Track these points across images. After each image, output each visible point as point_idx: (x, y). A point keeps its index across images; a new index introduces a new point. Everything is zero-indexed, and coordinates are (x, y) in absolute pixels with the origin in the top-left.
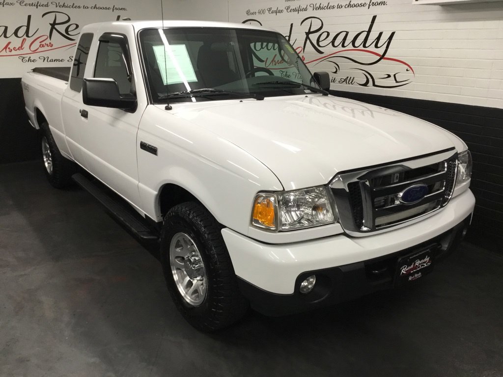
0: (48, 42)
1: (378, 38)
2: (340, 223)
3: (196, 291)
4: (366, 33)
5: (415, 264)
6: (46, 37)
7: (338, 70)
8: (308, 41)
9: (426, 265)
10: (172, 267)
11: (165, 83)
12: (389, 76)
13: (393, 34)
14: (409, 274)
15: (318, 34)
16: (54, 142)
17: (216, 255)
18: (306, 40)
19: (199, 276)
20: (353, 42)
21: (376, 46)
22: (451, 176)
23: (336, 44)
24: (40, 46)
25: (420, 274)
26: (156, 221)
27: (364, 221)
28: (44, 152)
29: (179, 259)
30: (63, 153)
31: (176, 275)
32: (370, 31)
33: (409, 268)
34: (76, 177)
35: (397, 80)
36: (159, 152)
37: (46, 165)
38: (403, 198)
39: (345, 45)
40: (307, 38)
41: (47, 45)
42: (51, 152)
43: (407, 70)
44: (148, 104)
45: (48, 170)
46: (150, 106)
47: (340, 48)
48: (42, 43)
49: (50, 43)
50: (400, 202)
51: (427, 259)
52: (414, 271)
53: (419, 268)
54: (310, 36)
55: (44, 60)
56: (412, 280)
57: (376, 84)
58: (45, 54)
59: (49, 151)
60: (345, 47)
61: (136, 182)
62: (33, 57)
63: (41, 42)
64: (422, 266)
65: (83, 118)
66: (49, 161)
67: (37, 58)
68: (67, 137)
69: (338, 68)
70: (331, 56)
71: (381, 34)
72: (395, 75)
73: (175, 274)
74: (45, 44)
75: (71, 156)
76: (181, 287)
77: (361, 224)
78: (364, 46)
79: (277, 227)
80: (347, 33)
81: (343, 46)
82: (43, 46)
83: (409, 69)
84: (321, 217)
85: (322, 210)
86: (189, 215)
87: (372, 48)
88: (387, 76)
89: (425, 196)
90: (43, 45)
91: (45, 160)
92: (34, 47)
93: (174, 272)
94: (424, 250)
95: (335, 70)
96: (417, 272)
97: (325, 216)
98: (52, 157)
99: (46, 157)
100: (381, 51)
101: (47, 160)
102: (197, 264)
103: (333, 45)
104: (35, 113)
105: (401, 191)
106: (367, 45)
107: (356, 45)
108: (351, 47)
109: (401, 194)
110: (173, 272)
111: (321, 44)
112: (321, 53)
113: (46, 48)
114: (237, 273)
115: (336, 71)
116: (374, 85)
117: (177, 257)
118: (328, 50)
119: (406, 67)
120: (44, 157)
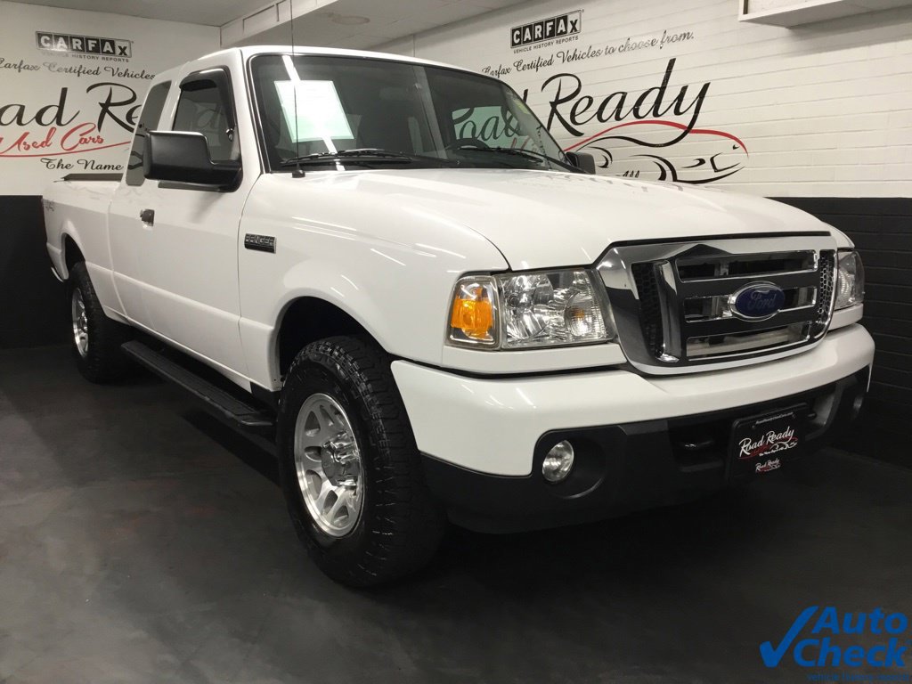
0: (95, 134)
1: (680, 98)
2: (618, 343)
3: (343, 510)
4: (658, 91)
5: (766, 439)
6: (91, 127)
7: (610, 162)
8: (555, 117)
9: (787, 446)
10: (297, 464)
11: (294, 140)
12: (702, 162)
13: (706, 87)
14: (755, 457)
15: (572, 103)
16: (94, 293)
17: (381, 421)
18: (551, 116)
19: (349, 478)
20: (636, 111)
21: (677, 112)
22: (827, 285)
23: (604, 116)
24: (80, 142)
25: (777, 461)
26: (271, 390)
27: (664, 345)
28: (75, 317)
29: (312, 453)
30: (109, 311)
31: (305, 479)
32: (665, 87)
33: (756, 445)
34: (129, 347)
35: (718, 167)
36: (278, 246)
37: (77, 340)
38: (738, 305)
39: (621, 116)
40: (554, 111)
41: (94, 139)
42: (87, 315)
43: (734, 148)
44: (262, 173)
45: (81, 350)
46: (266, 176)
47: (613, 122)
48: (85, 137)
49: (98, 137)
50: (733, 313)
51: (789, 434)
52: (766, 453)
53: (774, 448)
54: (559, 107)
55: (86, 165)
56: (762, 473)
57: (678, 179)
58: (88, 156)
59: (83, 314)
60: (621, 119)
61: (235, 318)
62: (67, 159)
63: (81, 135)
64: (781, 445)
65: (145, 226)
66: (83, 334)
67: (73, 162)
68: (117, 273)
69: (609, 159)
70: (598, 137)
71: (684, 89)
72: (712, 160)
73: (302, 477)
74: (90, 138)
75: (123, 313)
76: (313, 503)
77: (660, 351)
78: (656, 114)
79: (496, 339)
80: (624, 95)
81: (618, 118)
82: (86, 142)
83: (737, 145)
84: (581, 328)
85: (583, 315)
86: (331, 353)
87: (670, 116)
88: (698, 162)
89: (780, 311)
90: (86, 140)
91: (76, 331)
92: (68, 144)
93: (301, 473)
94: (782, 413)
95: (604, 162)
96: (772, 457)
97: (590, 326)
98: (89, 324)
99: (78, 328)
100: (685, 120)
101: (79, 333)
102: (345, 454)
103: (601, 120)
104: (62, 248)
105: (732, 292)
106: (660, 113)
107: (641, 113)
108: (631, 118)
109: (733, 299)
110: (299, 474)
111: (578, 119)
112: (578, 134)
113: (91, 145)
114: (420, 447)
115: (607, 164)
116: (675, 179)
117: (308, 449)
118: (590, 127)
119: (733, 142)
120: (75, 326)
